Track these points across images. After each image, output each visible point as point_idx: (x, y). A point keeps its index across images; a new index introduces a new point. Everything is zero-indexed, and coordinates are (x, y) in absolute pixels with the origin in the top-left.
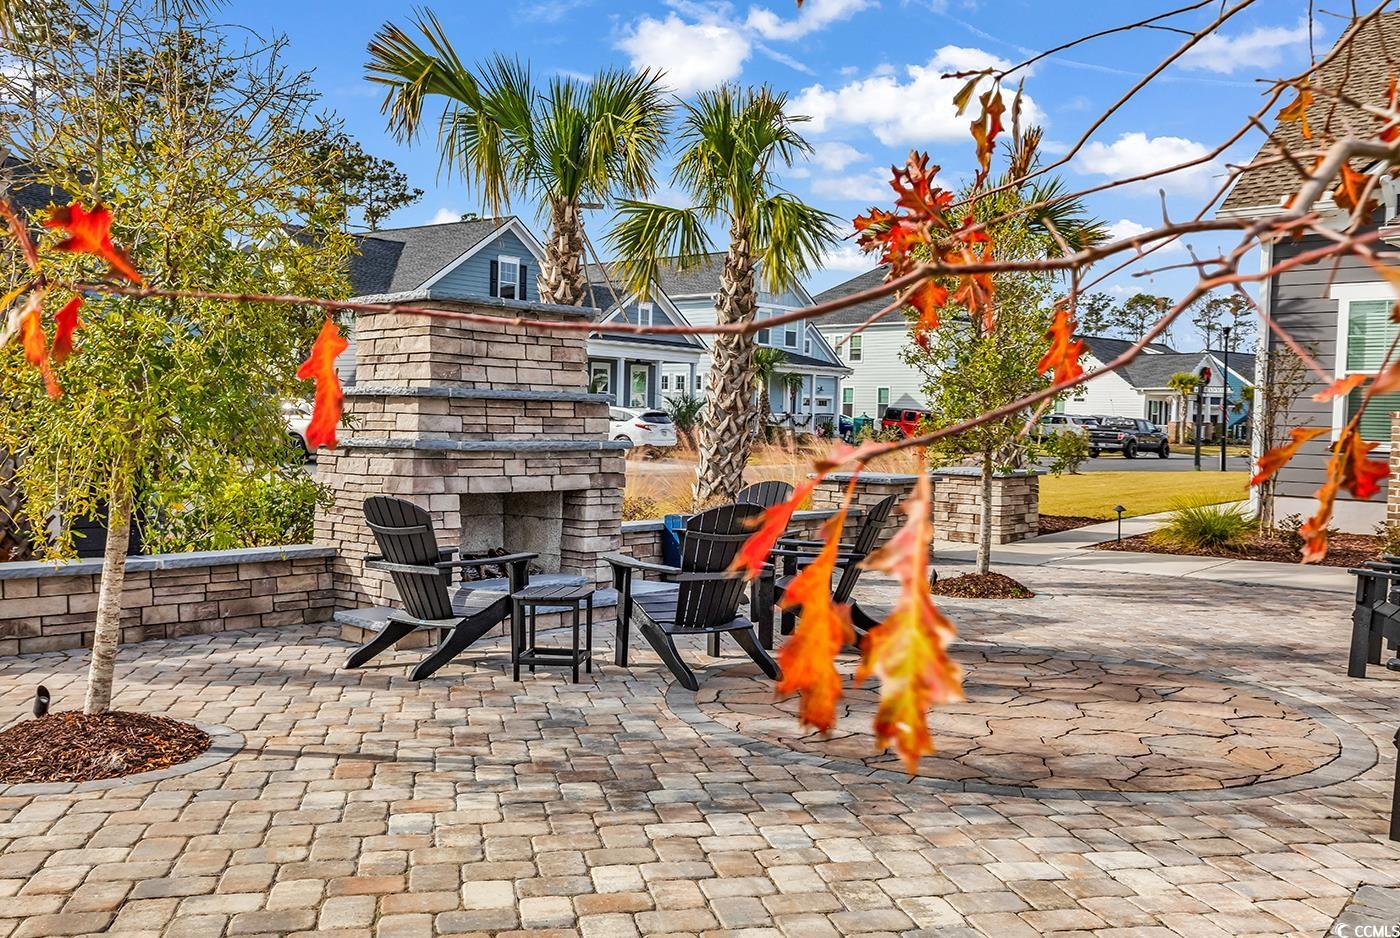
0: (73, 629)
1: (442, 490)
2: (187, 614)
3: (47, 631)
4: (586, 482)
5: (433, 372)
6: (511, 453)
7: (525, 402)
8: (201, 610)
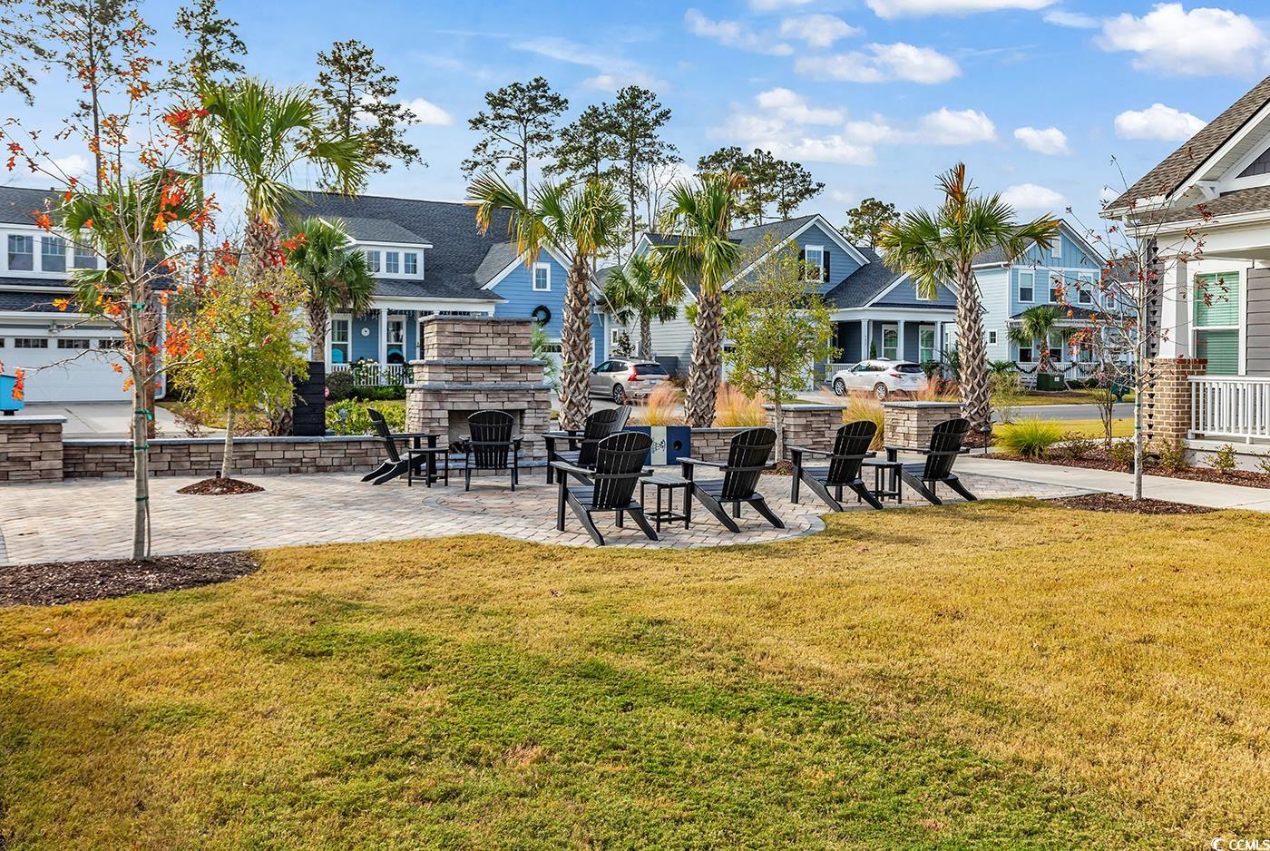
0: (285, 465)
1: (438, 408)
2: (336, 462)
3: (275, 465)
4: (525, 405)
5: (438, 353)
6: (479, 391)
7: (490, 366)
8: (343, 460)
